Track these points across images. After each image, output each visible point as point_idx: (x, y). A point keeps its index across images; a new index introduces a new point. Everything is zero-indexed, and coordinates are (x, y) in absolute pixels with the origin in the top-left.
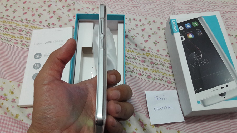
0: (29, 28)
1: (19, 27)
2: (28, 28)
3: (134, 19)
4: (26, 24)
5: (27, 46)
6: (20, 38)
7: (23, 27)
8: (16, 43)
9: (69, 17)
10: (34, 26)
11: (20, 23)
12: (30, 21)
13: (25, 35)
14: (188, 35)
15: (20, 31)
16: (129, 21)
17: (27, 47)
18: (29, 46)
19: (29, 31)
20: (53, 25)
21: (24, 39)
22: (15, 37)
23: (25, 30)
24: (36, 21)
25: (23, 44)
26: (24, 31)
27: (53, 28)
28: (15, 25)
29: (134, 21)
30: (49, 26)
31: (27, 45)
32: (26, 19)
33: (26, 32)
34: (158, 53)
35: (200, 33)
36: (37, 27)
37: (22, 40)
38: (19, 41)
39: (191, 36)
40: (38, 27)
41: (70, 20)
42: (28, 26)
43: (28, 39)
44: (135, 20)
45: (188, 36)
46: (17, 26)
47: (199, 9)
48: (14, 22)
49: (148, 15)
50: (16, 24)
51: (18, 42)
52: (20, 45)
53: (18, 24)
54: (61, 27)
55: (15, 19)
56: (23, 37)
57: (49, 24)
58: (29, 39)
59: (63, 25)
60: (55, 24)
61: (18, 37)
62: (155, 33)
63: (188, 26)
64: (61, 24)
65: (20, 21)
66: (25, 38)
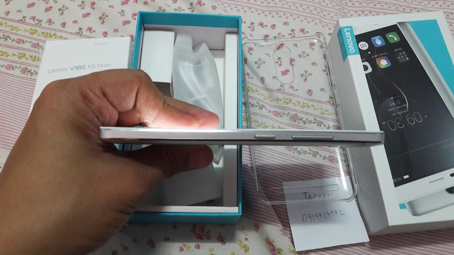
0: (39, 36)
1: (16, 34)
2: (35, 36)
3: (261, 24)
4: (33, 28)
5: (32, 74)
6: (17, 56)
7: (27, 34)
8: (11, 68)
9: (123, 15)
10: (49, 32)
11: (21, 26)
12: (41, 21)
13: (29, 50)
14: (377, 60)
15: (18, 42)
16: (251, 27)
17: (33, 77)
18: (37, 73)
19: (38, 43)
20: (89, 32)
21: (27, 59)
22: (9, 55)
23: (30, 40)
24: (53, 21)
25: (25, 71)
26: (27, 41)
27: (89, 37)
28: (8, 29)
29: (261, 27)
30: (80, 33)
31: (32, 71)
32: (33, 18)
33: (31, 44)
34: (310, 97)
35: (403, 58)
36: (55, 35)
37: (23, 60)
38: (17, 62)
39: (384, 63)
40: (59, 34)
41: (126, 23)
42: (36, 31)
43: (34, 60)
44: (263, 27)
45: (377, 62)
46: (13, 31)
47: (397, 8)
48: (6, 23)
49: (291, 16)
50: (10, 28)
51: (14, 65)
52: (17, 72)
53: (15, 28)
54: (106, 37)
55: (9, 17)
56: (25, 55)
57: (80, 29)
58: (37, 59)
59: (110, 32)
60: (93, 29)
61: (14, 55)
62: (304, 55)
63: (378, 42)
64: (105, 31)
65: (20, 21)
66: (29, 58)
